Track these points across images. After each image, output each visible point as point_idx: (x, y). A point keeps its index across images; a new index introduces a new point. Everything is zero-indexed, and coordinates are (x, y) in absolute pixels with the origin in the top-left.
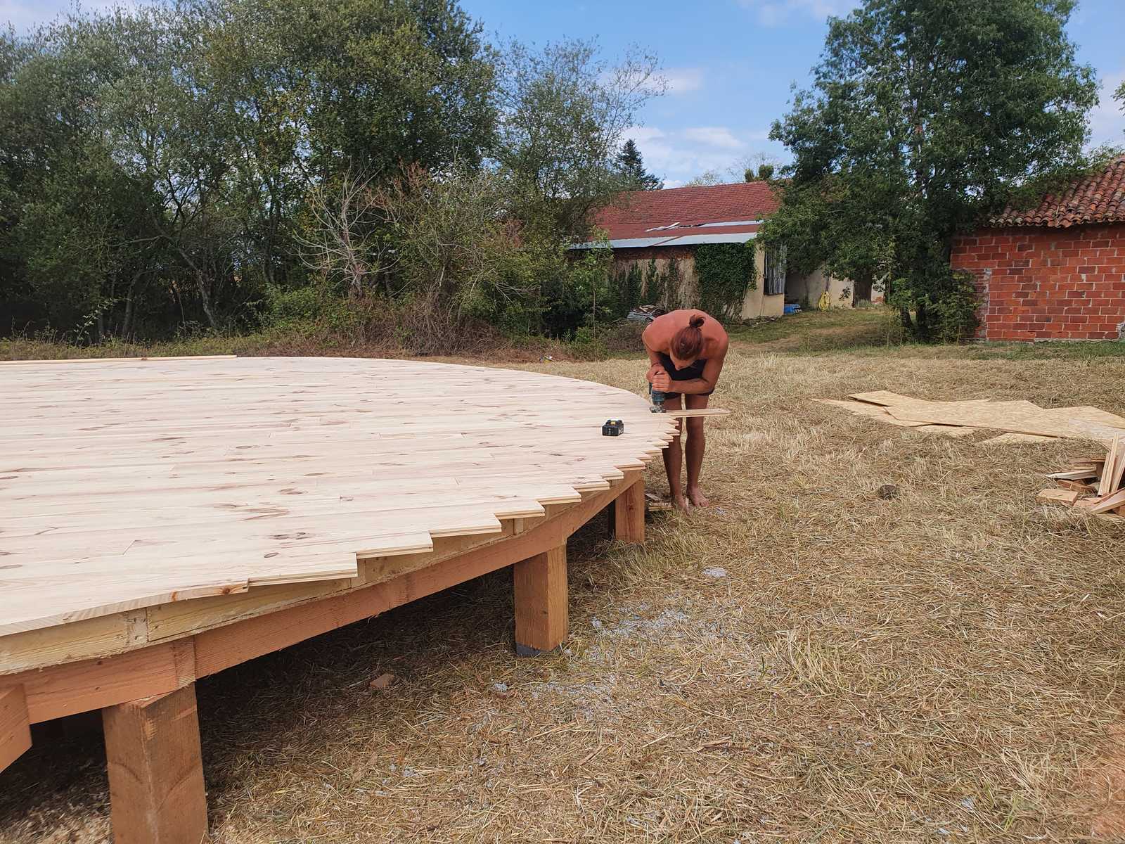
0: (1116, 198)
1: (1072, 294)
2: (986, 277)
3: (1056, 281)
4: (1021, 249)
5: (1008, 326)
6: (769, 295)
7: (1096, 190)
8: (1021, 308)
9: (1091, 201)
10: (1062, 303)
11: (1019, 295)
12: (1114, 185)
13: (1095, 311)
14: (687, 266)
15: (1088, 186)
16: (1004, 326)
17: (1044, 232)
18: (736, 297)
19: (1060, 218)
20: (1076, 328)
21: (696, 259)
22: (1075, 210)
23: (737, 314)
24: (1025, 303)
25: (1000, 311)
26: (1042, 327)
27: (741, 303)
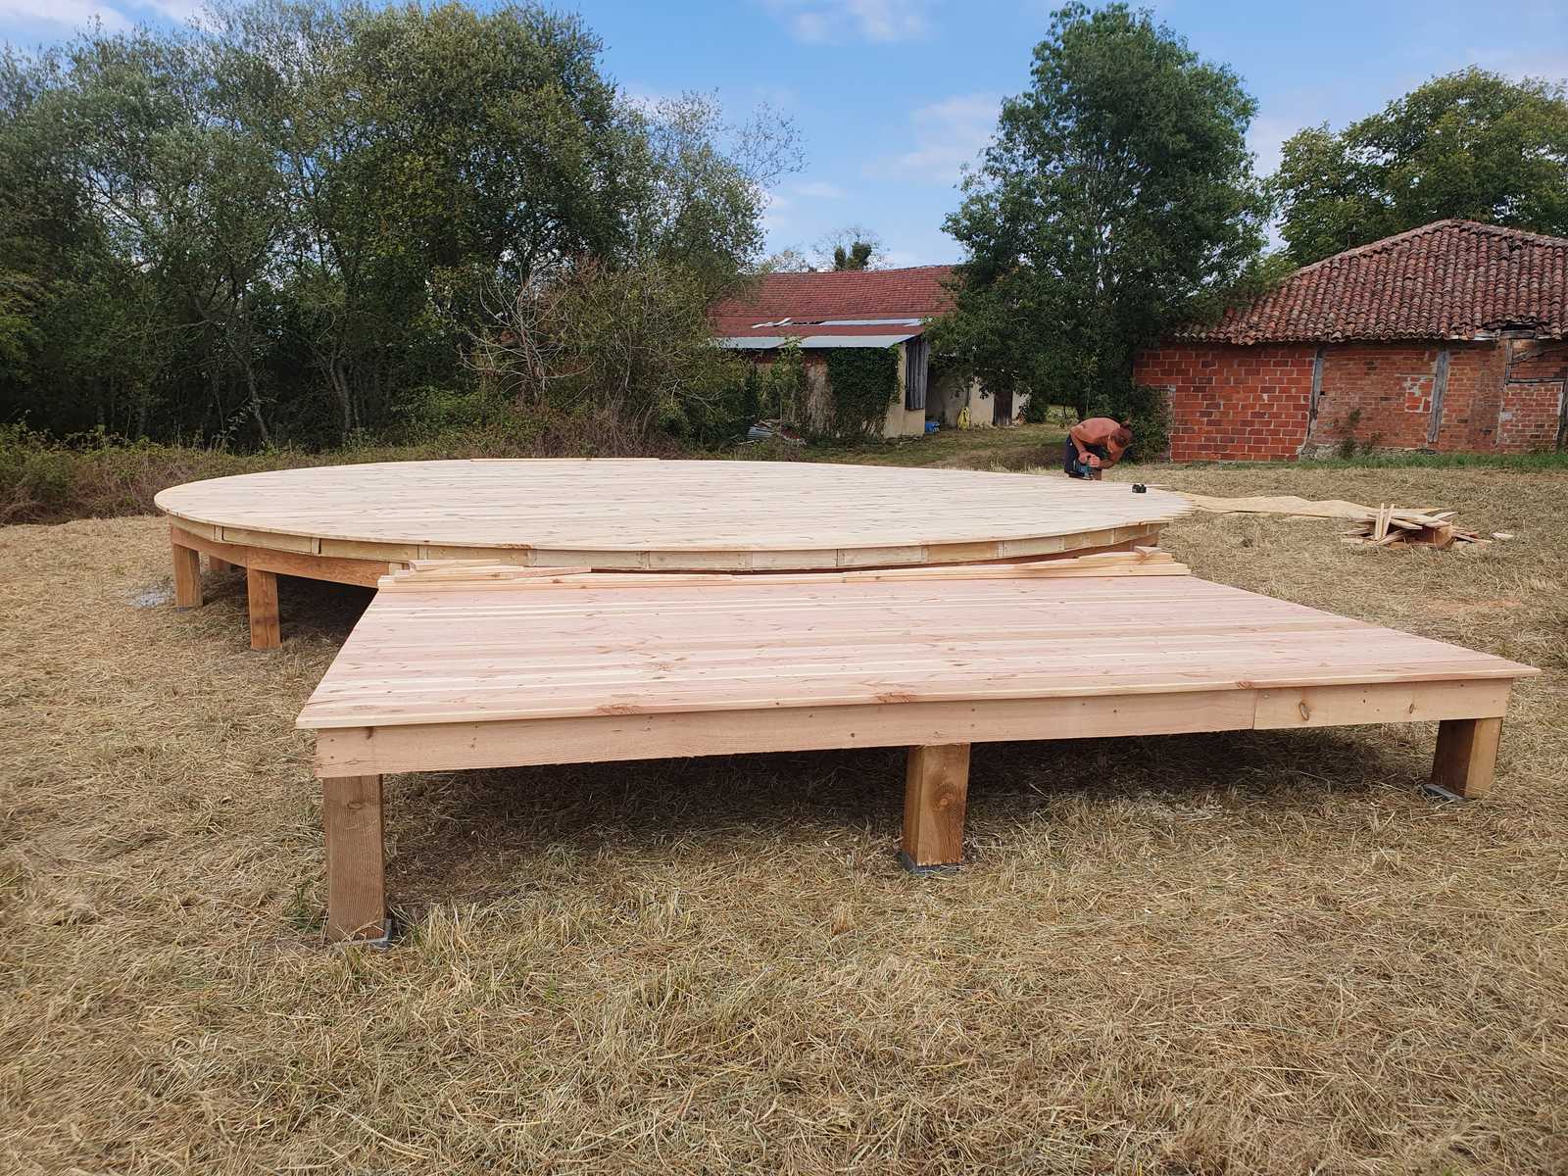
0: (1294, 316)
1: (1255, 415)
2: (1170, 394)
3: (1238, 399)
4: (1205, 365)
5: (1192, 447)
6: (910, 410)
7: (1274, 306)
8: (1206, 428)
9: (1270, 317)
10: (1245, 423)
11: (1203, 414)
12: (1291, 302)
13: (1275, 432)
14: (818, 373)
15: (1265, 302)
16: (1187, 447)
17: (1228, 349)
18: (878, 413)
19: (1243, 334)
20: (1259, 450)
21: (829, 365)
22: (1256, 327)
23: (879, 432)
24: (1209, 423)
25: (1185, 431)
26: (1225, 448)
27: (883, 419)
